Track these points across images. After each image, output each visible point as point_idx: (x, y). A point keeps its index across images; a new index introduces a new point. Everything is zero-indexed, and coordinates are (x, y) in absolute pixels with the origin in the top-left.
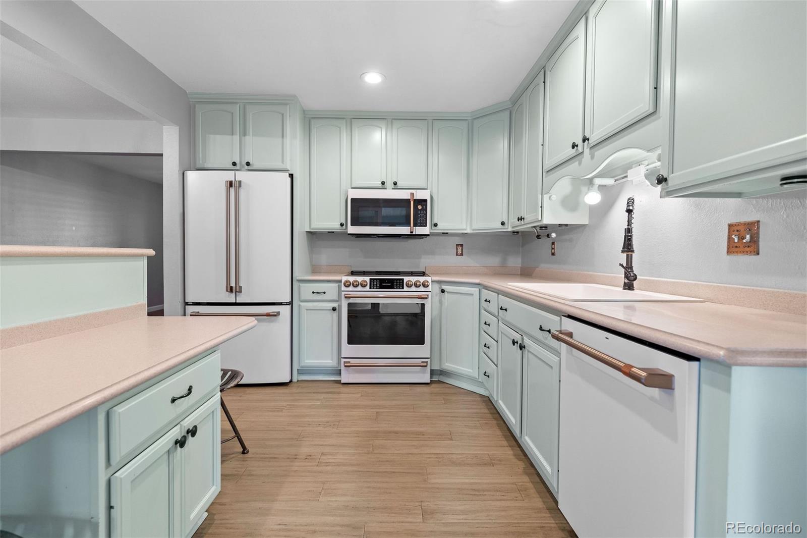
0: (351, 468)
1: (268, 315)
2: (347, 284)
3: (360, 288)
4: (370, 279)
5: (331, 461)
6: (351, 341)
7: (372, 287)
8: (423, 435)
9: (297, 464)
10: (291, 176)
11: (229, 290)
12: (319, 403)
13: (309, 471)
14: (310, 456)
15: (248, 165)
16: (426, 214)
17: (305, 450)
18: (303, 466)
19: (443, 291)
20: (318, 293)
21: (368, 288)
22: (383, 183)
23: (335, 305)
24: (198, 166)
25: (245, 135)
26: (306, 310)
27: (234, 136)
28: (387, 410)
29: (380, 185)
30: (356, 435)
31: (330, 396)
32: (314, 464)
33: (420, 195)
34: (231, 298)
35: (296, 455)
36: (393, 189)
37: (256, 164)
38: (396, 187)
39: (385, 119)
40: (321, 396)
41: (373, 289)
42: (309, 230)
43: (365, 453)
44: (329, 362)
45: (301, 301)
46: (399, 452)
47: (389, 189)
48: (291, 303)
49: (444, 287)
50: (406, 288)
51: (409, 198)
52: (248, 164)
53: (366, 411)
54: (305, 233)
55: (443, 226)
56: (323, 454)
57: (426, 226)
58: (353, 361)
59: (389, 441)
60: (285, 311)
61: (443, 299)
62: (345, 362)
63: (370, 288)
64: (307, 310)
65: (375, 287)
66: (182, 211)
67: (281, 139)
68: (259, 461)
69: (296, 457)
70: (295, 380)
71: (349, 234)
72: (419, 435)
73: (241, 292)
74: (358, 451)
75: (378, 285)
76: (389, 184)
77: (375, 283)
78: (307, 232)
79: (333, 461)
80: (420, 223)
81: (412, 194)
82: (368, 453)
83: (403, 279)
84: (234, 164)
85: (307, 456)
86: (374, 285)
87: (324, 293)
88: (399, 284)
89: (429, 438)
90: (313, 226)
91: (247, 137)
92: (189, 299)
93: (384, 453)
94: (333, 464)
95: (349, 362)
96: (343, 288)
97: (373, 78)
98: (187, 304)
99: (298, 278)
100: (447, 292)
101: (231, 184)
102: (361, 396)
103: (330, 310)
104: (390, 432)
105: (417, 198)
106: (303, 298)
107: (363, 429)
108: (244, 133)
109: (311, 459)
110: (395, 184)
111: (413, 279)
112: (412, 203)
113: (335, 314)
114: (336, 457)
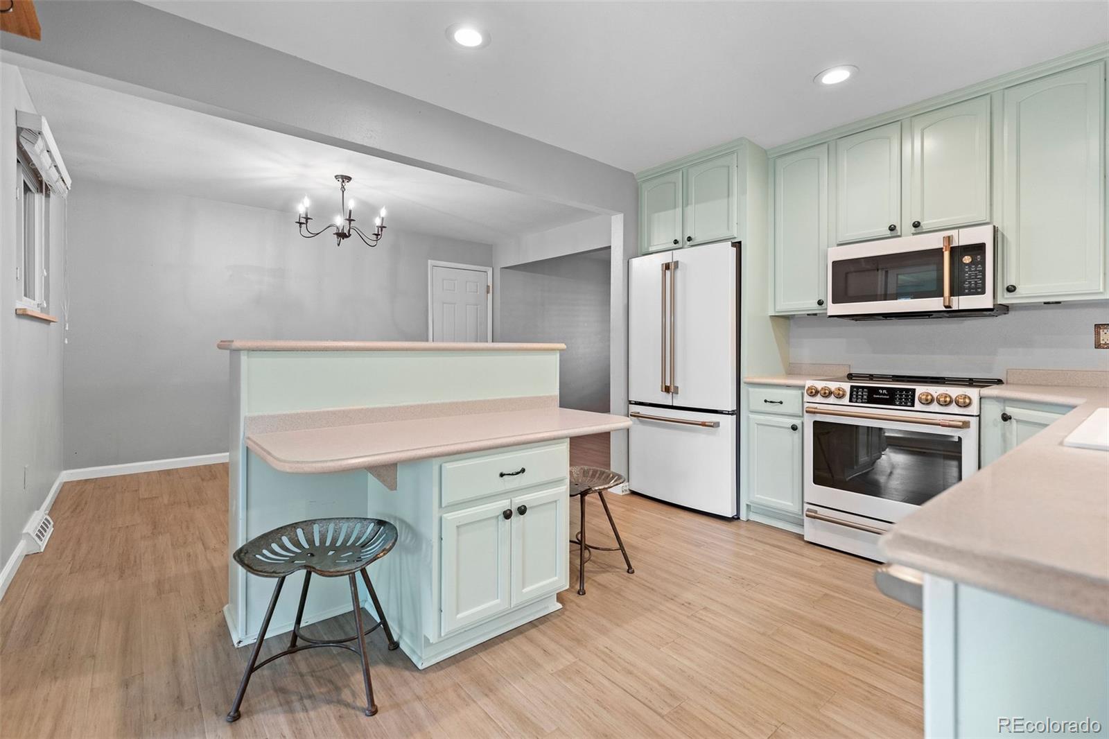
0: (723, 639)
1: (703, 424)
2: (814, 393)
3: (832, 400)
4: (852, 386)
5: (707, 619)
6: (818, 480)
7: (854, 400)
8: (878, 654)
9: (668, 604)
10: (738, 245)
11: (664, 390)
12: (751, 554)
13: (675, 618)
14: (689, 604)
15: (689, 241)
16: (983, 272)
17: (689, 596)
18: (674, 610)
19: (1006, 418)
20: (771, 402)
21: (846, 400)
22: (892, 228)
23: (797, 422)
24: (644, 251)
25: (687, 205)
26: (756, 426)
27: (677, 209)
28: (845, 598)
29: (888, 233)
30: (766, 607)
31: (775, 551)
32: (687, 614)
33: (965, 238)
34: (666, 399)
35: (675, 596)
36: (914, 234)
37: (698, 238)
38: (918, 229)
39: (898, 121)
40: (760, 547)
41: (856, 402)
42: (773, 314)
43: (759, 633)
44: (790, 504)
45: (752, 412)
46: (811, 654)
47: (906, 236)
48: (737, 413)
49: (1010, 411)
50: (918, 406)
51: (941, 246)
52: (689, 239)
53: (809, 586)
54: (769, 318)
55: (1028, 291)
56: (705, 608)
57: (983, 292)
58: (821, 512)
59: (807, 635)
60: (728, 422)
61: (1008, 434)
62: (808, 510)
63: (851, 401)
64: (758, 424)
65: (858, 401)
66: (626, 302)
67: (726, 200)
68: (637, 585)
69: (673, 598)
70: (743, 517)
71: (830, 316)
72: (869, 650)
73: (677, 393)
74: (750, 626)
75: (865, 397)
76: (907, 227)
77: (860, 393)
78: (771, 316)
79: (711, 621)
80: (970, 288)
81: (949, 239)
82: (763, 634)
83: (914, 390)
84: (676, 242)
85: (686, 603)
86: (857, 396)
87: (781, 403)
88: (907, 398)
89: (884, 662)
90: (778, 308)
91: (689, 207)
92: (632, 398)
93: (787, 645)
94: (707, 624)
95: (816, 512)
96: (807, 398)
97: (836, 76)
98: (630, 402)
99: (747, 380)
100: (1018, 421)
101: (667, 267)
102: (822, 566)
103: (788, 428)
104: (821, 626)
105: (962, 243)
106: (752, 408)
107: (781, 605)
108: (686, 203)
109: (688, 607)
110: (916, 225)
111: (936, 391)
112: (947, 255)
113: (797, 435)
114: (717, 619)
